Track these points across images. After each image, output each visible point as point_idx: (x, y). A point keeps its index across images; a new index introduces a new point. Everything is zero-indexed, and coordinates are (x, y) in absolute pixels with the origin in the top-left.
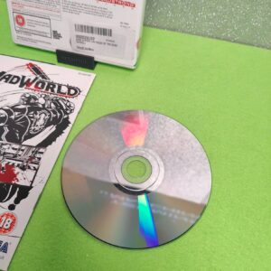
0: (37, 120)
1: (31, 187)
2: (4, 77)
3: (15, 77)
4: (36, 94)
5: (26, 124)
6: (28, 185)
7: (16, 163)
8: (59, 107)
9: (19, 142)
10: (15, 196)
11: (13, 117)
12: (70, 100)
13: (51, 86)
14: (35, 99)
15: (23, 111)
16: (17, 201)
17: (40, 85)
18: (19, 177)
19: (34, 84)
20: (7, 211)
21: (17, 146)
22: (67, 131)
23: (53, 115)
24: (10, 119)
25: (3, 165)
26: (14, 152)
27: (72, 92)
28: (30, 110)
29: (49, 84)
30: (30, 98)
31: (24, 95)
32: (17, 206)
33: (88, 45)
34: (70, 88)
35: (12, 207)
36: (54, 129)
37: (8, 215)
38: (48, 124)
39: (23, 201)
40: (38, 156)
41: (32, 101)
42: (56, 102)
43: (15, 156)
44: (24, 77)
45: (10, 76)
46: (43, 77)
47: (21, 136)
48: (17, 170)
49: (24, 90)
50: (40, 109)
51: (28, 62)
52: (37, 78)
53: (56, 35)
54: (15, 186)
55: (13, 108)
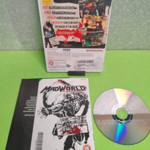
0: (75, 104)
1: (88, 133)
2: (52, 89)
3: (56, 88)
4: (69, 93)
5: (72, 107)
6: (87, 132)
7: (78, 124)
8: (81, 97)
9: (73, 116)
10: (84, 138)
11: (65, 106)
12: (84, 92)
13: (73, 88)
14: (70, 95)
15: (67, 102)
16: (86, 139)
17: (68, 89)
18: (82, 129)
19: (66, 89)
20: (85, 144)
21: (74, 118)
22: (90, 106)
23: (81, 101)
24: (64, 107)
25: (73, 127)
26: (74, 120)
27: (83, 88)
28: (70, 100)
29: (72, 87)
30: (67, 95)
31: (64, 95)
32: (87, 141)
33: (82, 67)
34: (81, 87)
35: (86, 143)
36: (84, 106)
37: (86, 146)
38: (81, 105)
39: (88, 139)
40: (84, 119)
41: (69, 97)
42: (79, 94)
43: (75, 122)
44: (60, 87)
45: (54, 88)
46: (68, 85)
47: (73, 113)
48: (79, 127)
49: (63, 93)
50: (74, 99)
51: (58, 79)
52: (65, 86)
53: (68, 66)
54: (82, 134)
55: (62, 101)
